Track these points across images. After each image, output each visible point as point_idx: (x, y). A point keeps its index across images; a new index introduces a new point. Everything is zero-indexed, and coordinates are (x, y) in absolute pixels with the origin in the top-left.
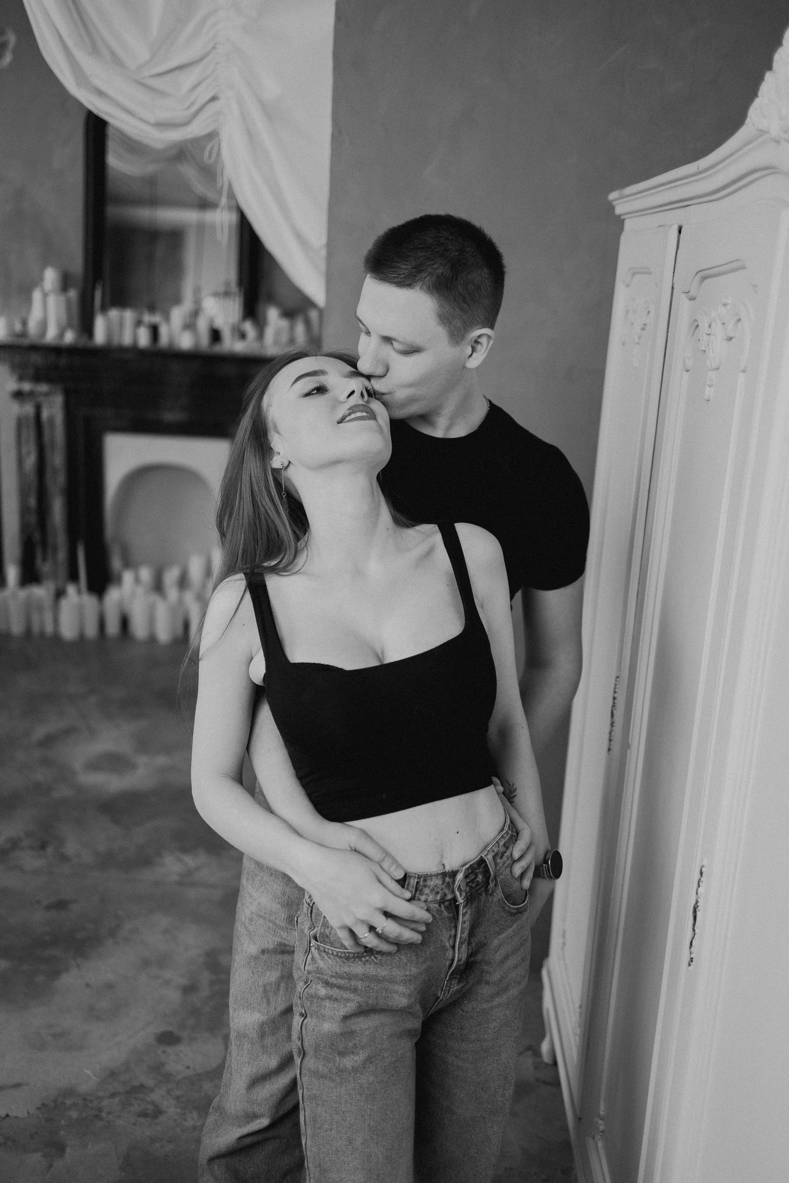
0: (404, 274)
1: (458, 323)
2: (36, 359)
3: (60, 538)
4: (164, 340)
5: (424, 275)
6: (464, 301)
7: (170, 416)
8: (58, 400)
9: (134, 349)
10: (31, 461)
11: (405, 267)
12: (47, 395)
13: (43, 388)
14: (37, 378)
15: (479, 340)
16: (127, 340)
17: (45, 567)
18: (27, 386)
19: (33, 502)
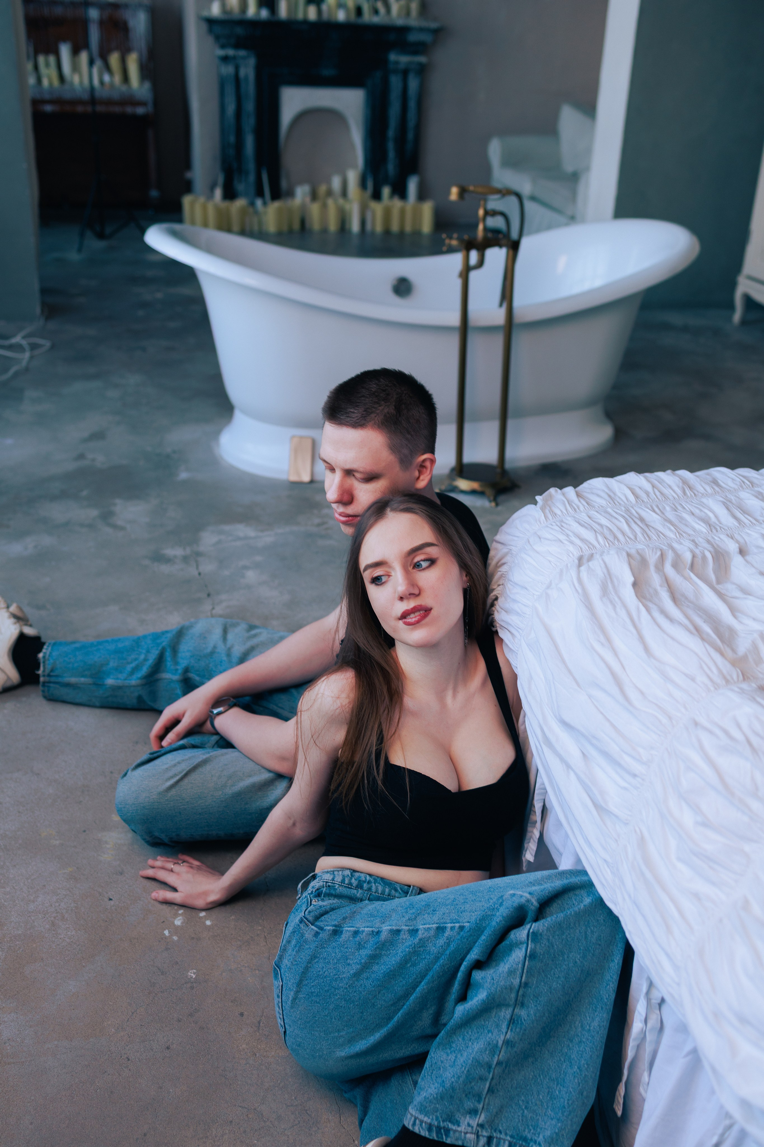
0: (357, 417)
1: (406, 451)
2: (239, 31)
3: (251, 166)
4: (325, 16)
5: (373, 415)
6: (409, 433)
7: (327, 72)
8: (252, 62)
9: (306, 22)
10: (231, 109)
11: (356, 413)
12: (244, 58)
13: (242, 53)
14: (237, 46)
15: (424, 464)
16: (300, 16)
17: (240, 187)
18: (231, 52)
19: (232, 139)
